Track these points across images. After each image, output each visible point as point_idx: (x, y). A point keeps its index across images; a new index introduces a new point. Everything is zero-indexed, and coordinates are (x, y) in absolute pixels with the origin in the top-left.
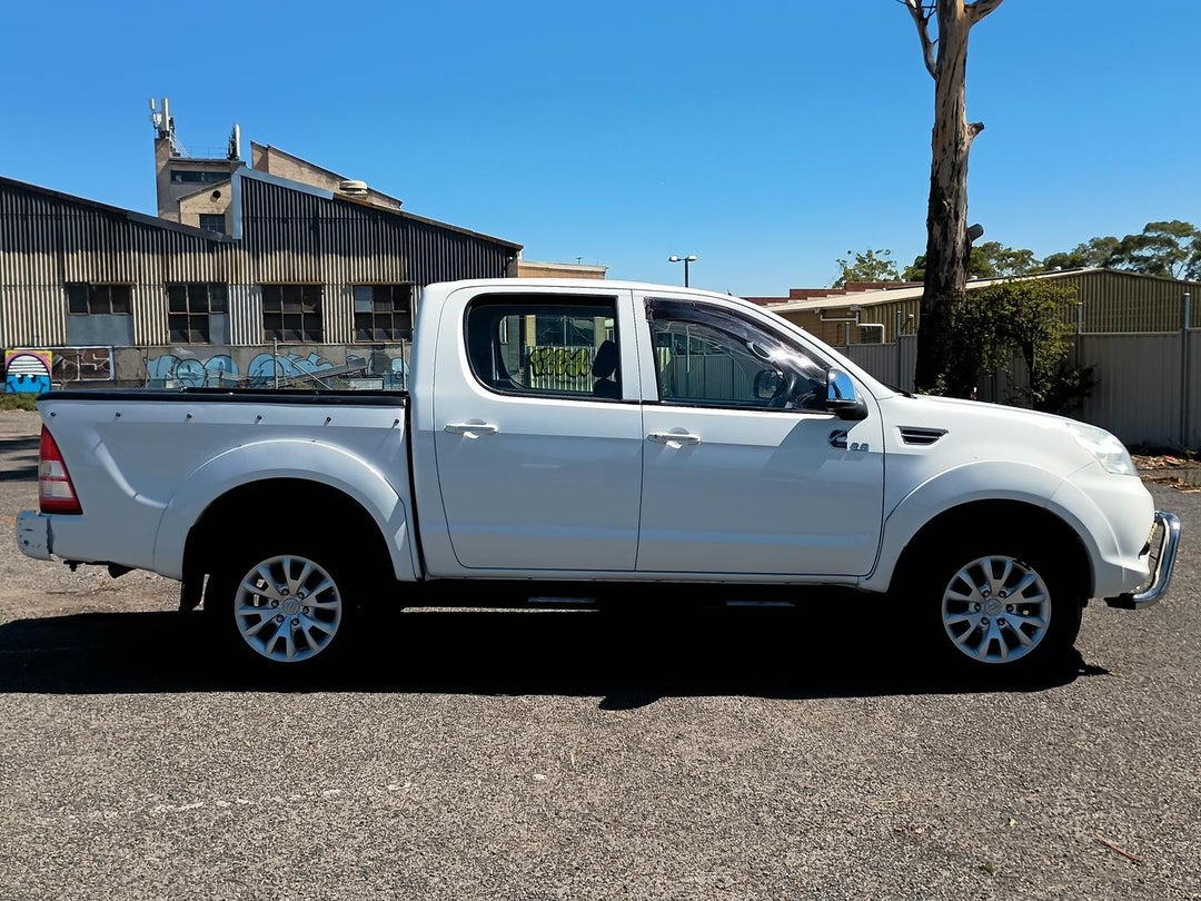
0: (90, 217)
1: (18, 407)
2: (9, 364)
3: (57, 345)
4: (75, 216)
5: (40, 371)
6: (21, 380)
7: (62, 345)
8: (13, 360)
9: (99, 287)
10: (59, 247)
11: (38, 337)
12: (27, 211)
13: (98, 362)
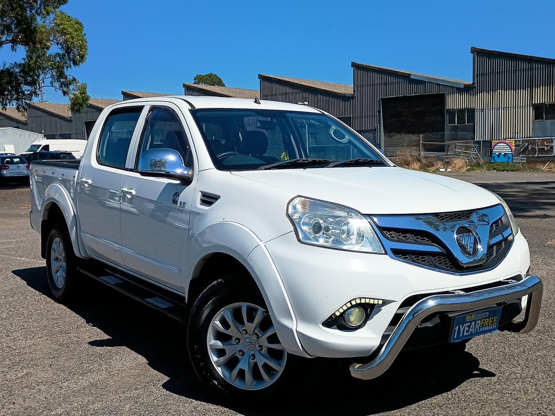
0: (548, 67)
1: (494, 169)
2: (494, 148)
3: (527, 138)
4: (543, 67)
5: (508, 151)
6: (499, 156)
7: (529, 138)
8: (495, 145)
9: (550, 105)
10: (531, 85)
11: (518, 133)
12: (516, 68)
13: (547, 146)
